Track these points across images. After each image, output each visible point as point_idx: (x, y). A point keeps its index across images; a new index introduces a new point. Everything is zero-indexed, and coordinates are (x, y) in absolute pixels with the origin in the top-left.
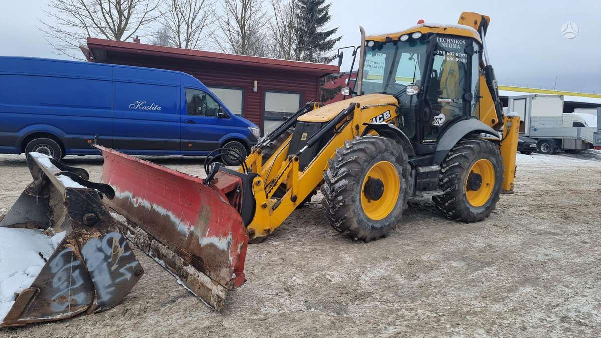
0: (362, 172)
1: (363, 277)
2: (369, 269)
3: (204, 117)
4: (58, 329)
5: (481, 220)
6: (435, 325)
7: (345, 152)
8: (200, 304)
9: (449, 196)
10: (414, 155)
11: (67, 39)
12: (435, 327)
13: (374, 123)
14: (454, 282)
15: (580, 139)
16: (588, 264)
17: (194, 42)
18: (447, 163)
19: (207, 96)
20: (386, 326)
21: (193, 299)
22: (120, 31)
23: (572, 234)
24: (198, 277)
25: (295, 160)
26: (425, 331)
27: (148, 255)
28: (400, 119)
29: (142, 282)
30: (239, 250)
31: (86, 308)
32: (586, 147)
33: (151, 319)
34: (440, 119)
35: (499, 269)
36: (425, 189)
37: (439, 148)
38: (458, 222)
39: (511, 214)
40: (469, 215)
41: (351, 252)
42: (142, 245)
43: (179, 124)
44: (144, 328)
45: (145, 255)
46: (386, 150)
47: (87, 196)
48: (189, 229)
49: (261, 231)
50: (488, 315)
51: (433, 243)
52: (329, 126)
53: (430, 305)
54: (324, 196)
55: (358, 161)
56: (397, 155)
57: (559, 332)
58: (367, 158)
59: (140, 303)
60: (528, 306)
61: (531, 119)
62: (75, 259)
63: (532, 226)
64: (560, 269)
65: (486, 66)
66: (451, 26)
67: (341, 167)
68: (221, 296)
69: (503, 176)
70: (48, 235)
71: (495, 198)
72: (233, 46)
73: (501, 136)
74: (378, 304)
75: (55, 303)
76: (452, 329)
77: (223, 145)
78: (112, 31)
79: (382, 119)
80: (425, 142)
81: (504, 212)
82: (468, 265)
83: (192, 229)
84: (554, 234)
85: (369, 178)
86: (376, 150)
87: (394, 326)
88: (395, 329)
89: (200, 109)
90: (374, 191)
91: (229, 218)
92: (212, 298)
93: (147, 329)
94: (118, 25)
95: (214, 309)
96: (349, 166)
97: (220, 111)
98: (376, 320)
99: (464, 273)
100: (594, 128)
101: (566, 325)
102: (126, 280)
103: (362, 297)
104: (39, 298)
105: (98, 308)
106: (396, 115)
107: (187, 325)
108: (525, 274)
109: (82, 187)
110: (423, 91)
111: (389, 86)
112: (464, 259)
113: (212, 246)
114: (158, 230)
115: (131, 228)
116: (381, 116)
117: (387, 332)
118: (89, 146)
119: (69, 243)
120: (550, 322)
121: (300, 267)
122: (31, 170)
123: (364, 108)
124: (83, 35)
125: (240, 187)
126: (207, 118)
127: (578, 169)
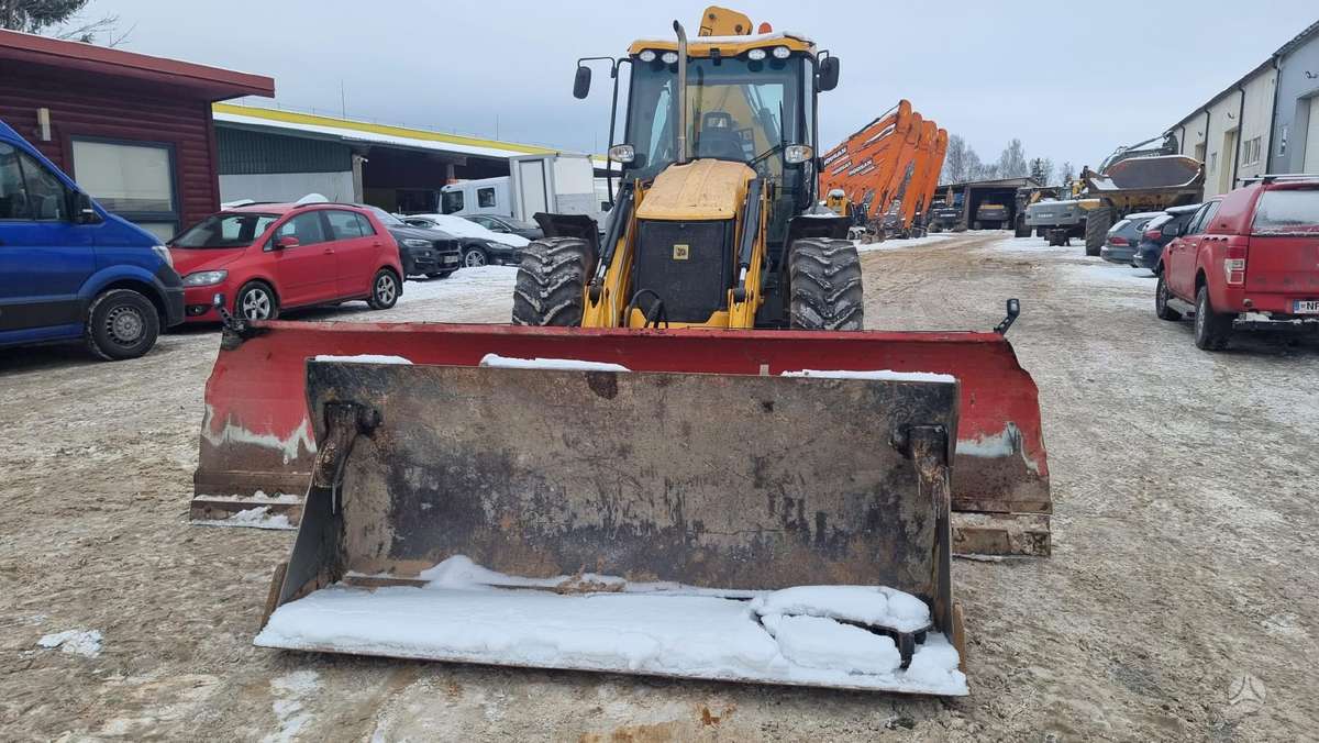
7: (828, 272)
61: (556, 197)
68: (1040, 530)
77: (90, 302)
92: (1014, 542)
95: (1025, 558)
96: (851, 297)
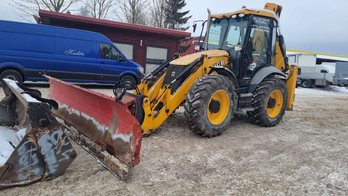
0: (209, 95)
1: (209, 159)
2: (213, 154)
3: (110, 60)
4: (22, 190)
5: (274, 126)
6: (255, 189)
7: (199, 84)
8: (112, 175)
9: (256, 111)
10: (238, 86)
11: (26, 10)
12: (255, 190)
13: (216, 67)
14: (263, 162)
15: (325, 79)
16: (337, 152)
17: (104, 15)
18: (257, 92)
19: (112, 48)
20: (225, 190)
21: (107, 172)
22: (59, 7)
23: (326, 134)
24: (111, 158)
25: (168, 88)
26: (249, 193)
27: (78, 144)
28: (230, 65)
29: (75, 161)
30: (137, 143)
31: (40, 177)
32: (328, 84)
33: (82, 185)
34: (254, 66)
35: (288, 155)
36: (243, 107)
37: (252, 83)
38: (261, 126)
39: (290, 122)
40: (268, 122)
41: (201, 143)
42: (75, 137)
43: (95, 64)
44: (77, 190)
45: (77, 144)
46: (223, 83)
47: (42, 107)
48: (105, 129)
49: (147, 130)
50: (284, 183)
51: (248, 139)
52: (189, 67)
53: (250, 177)
54: (186, 110)
55: (207, 89)
56: (229, 86)
57: (327, 194)
58: (212, 87)
59: (75, 174)
60: (307, 177)
62: (34, 147)
63: (303, 129)
64: (322, 155)
65: (279, 35)
66: (262, 10)
67: (196, 93)
68: (126, 171)
69: (288, 100)
70: (15, 130)
71: (282, 113)
72: (127, 18)
73: (287, 77)
74: (220, 175)
75: (20, 174)
76: (264, 192)
77: (122, 77)
78: (54, 6)
79: (220, 65)
80: (244, 79)
81: (286, 121)
82: (270, 152)
83: (107, 128)
84: (316, 134)
85: (212, 99)
86: (217, 83)
87: (230, 189)
88: (231, 191)
89: (107, 55)
90: (215, 107)
91: (131, 122)
92: (120, 172)
93: (79, 191)
94: (58, 3)
95: (120, 178)
96: (201, 92)
97: (120, 57)
98: (220, 186)
99: (268, 157)
100: (333, 74)
101: (330, 189)
102: (66, 160)
103: (210, 171)
104: (10, 171)
105: (48, 177)
106: (228, 63)
107: (105, 189)
108: (303, 158)
109: (38, 102)
110: (244, 49)
111: (223, 45)
112: (267, 149)
113: (119, 139)
114: (84, 128)
115: (68, 127)
116: (219, 63)
117: (227, 193)
118: (40, 76)
119: (30, 137)
120: (321, 187)
121: (171, 152)
122: (4, 89)
123: (209, 58)
124: (36, 8)
125: (135, 103)
126: (112, 61)
127: (325, 97)
